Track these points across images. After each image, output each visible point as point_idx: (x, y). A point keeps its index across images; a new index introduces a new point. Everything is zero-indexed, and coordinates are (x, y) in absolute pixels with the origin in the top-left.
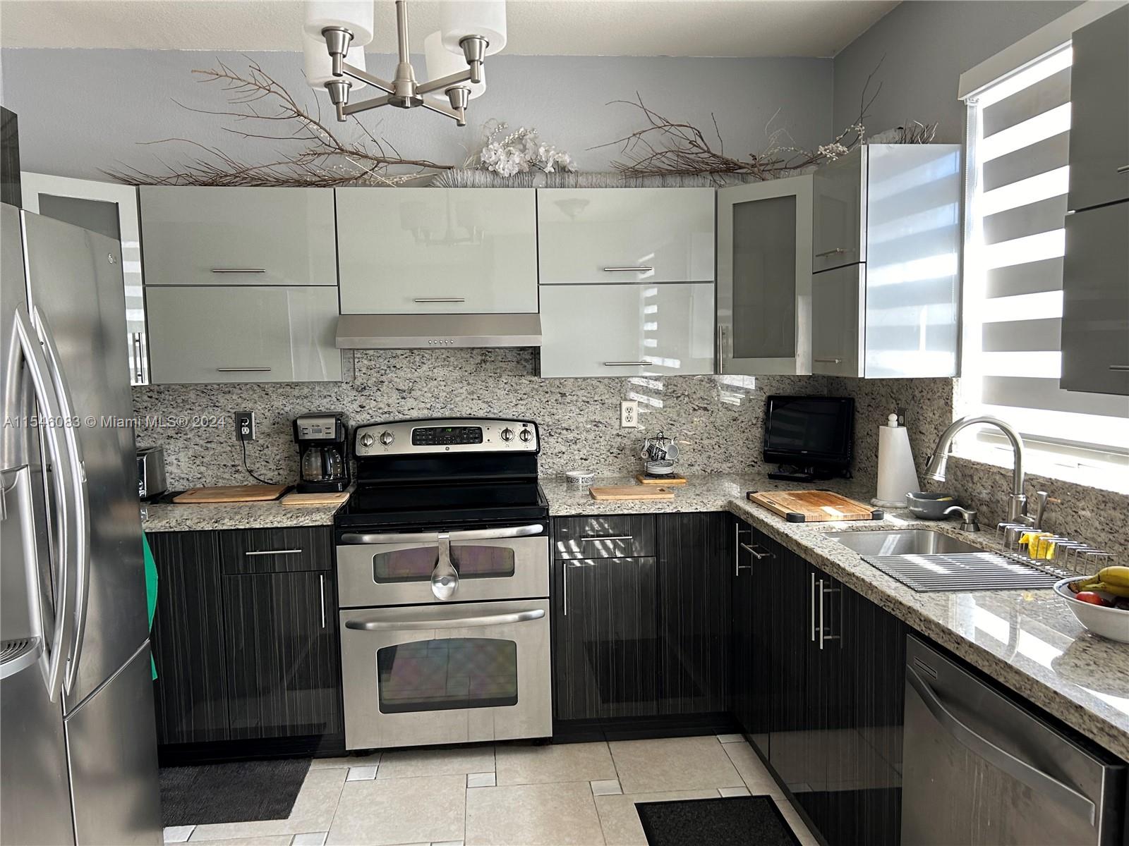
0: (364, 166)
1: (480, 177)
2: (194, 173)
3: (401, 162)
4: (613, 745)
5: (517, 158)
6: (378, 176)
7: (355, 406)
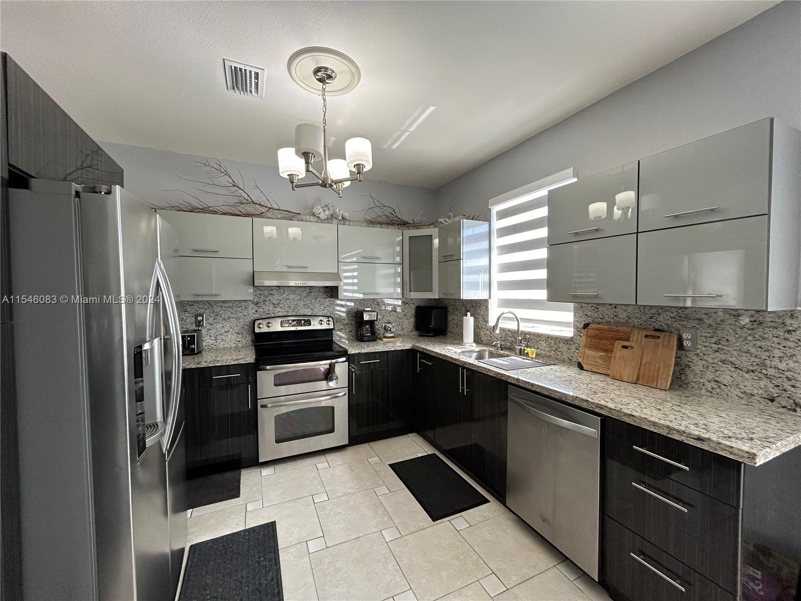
0: (263, 210)
1: (312, 219)
2: (181, 206)
3: (279, 210)
4: (370, 443)
5: (327, 213)
6: (269, 214)
7: (254, 311)
